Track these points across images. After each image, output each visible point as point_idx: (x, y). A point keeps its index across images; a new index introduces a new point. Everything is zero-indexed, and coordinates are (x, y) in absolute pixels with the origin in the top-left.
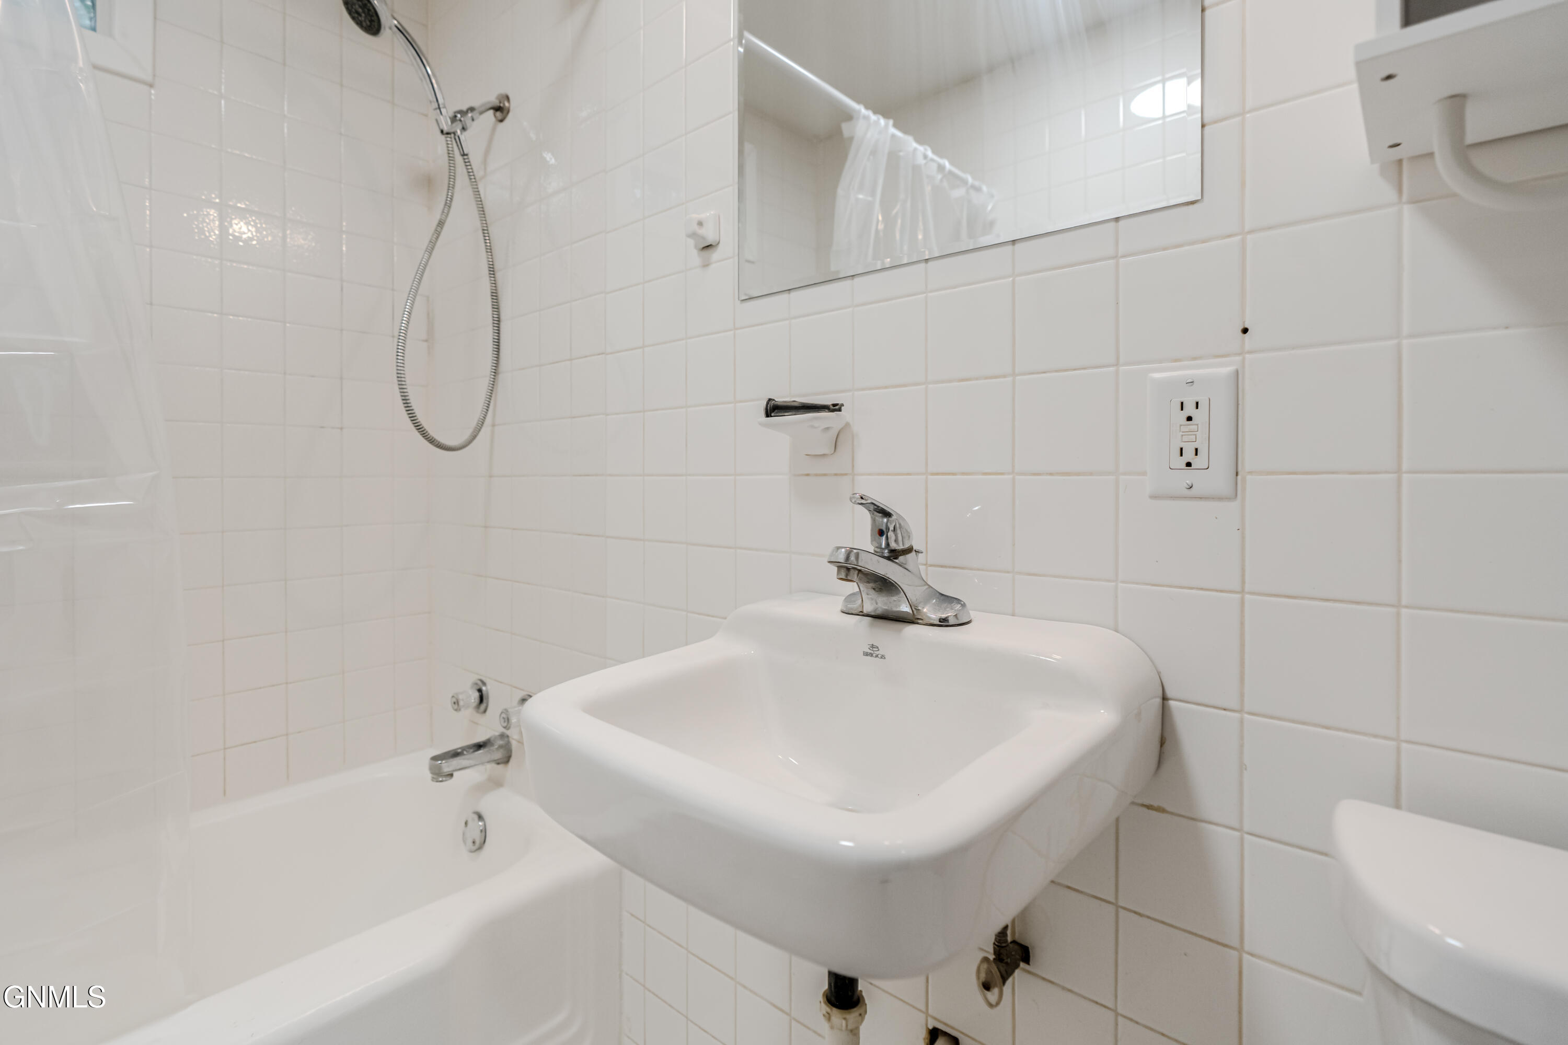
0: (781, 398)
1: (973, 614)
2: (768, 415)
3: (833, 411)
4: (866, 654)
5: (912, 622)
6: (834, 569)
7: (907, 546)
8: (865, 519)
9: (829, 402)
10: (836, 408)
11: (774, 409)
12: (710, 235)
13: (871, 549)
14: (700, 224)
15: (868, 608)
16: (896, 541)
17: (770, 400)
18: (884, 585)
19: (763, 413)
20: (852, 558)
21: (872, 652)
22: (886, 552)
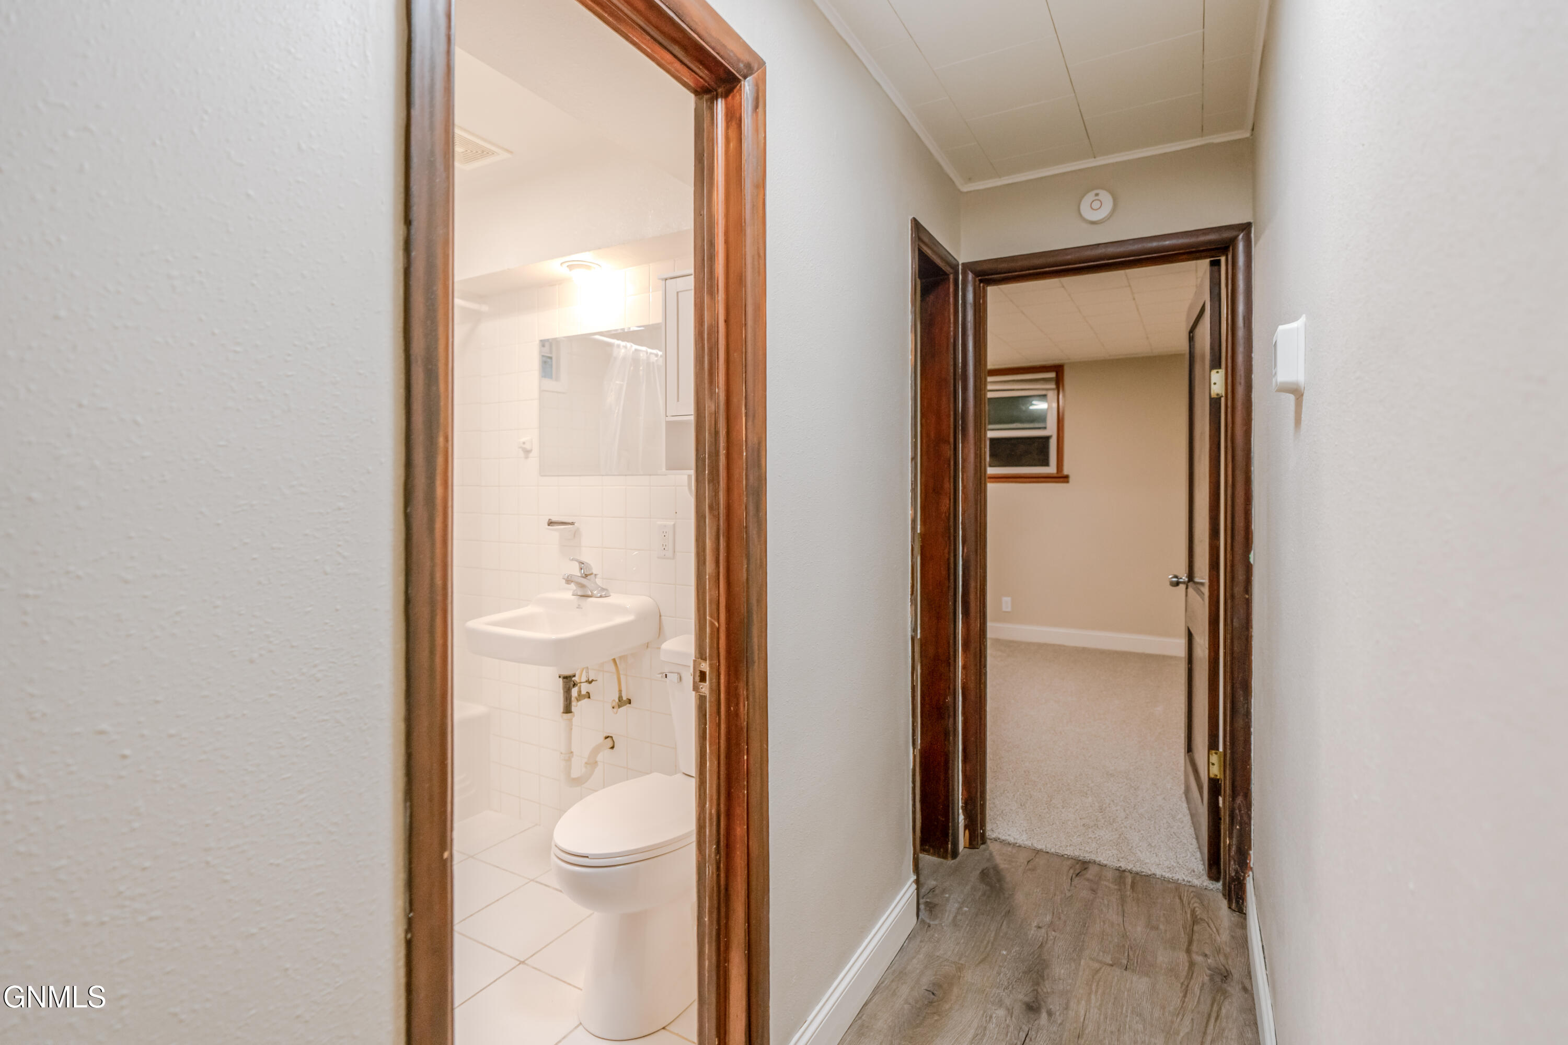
0: (554, 519)
1: (611, 594)
2: (549, 525)
3: (572, 525)
4: (577, 608)
5: (591, 597)
6: (564, 581)
7: (590, 572)
8: (577, 565)
9: (570, 521)
10: (572, 524)
11: (551, 523)
12: (528, 447)
13: (579, 575)
14: (524, 443)
15: (579, 593)
16: (587, 571)
17: (550, 519)
18: (582, 586)
19: (547, 524)
20: (570, 577)
21: (579, 607)
22: (584, 575)
